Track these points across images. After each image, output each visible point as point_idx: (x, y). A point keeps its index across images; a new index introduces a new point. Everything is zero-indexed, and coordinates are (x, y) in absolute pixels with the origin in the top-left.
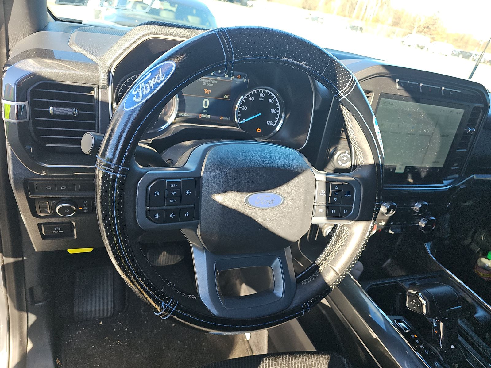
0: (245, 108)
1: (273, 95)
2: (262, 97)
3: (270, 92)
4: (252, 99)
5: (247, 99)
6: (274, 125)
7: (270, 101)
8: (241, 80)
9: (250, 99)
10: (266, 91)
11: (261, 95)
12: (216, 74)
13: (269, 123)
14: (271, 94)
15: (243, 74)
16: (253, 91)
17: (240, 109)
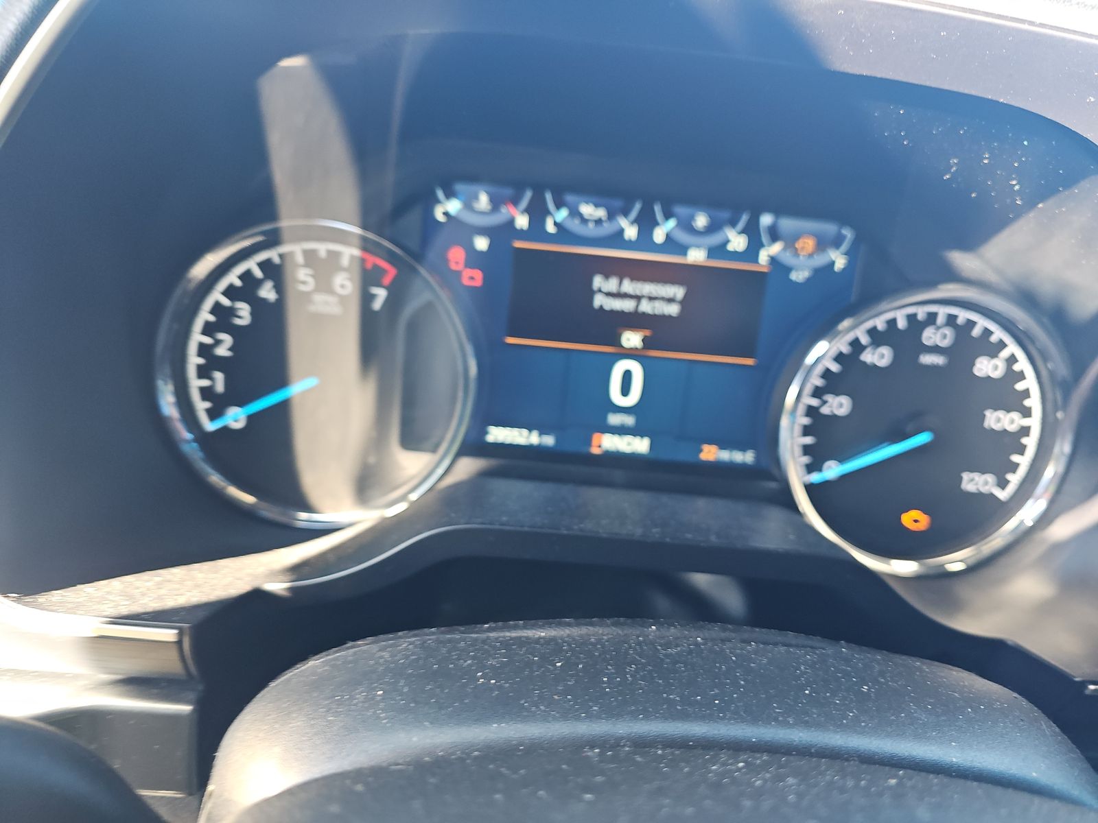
0: (838, 405)
1: (998, 334)
2: (935, 349)
3: (982, 323)
4: (880, 357)
5: (849, 360)
6: (1002, 495)
7: (986, 367)
8: (820, 260)
9: (868, 357)
10: (963, 315)
11: (930, 336)
12: (682, 237)
13: (975, 482)
14: (987, 333)
15: (830, 228)
16: (889, 316)
17: (811, 411)
